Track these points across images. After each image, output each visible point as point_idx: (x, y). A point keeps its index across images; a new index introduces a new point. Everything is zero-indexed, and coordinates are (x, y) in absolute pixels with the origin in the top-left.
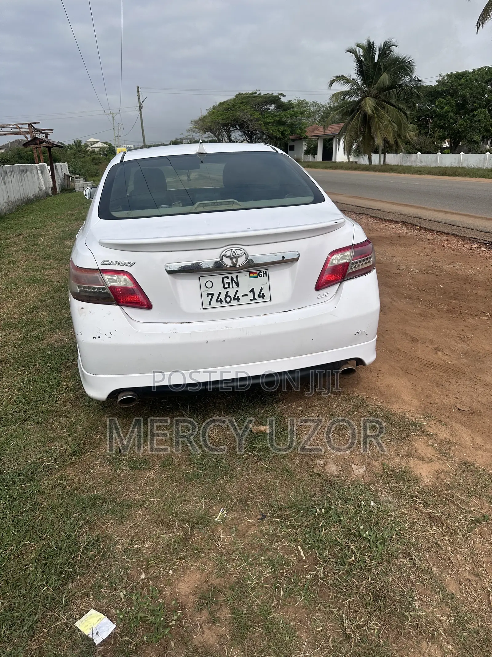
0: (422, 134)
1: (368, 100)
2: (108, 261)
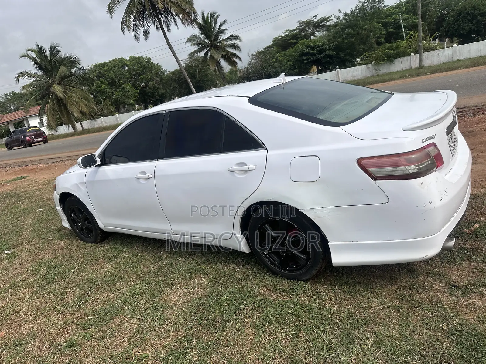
0: (98, 105)
1: (56, 87)
2: (424, 139)
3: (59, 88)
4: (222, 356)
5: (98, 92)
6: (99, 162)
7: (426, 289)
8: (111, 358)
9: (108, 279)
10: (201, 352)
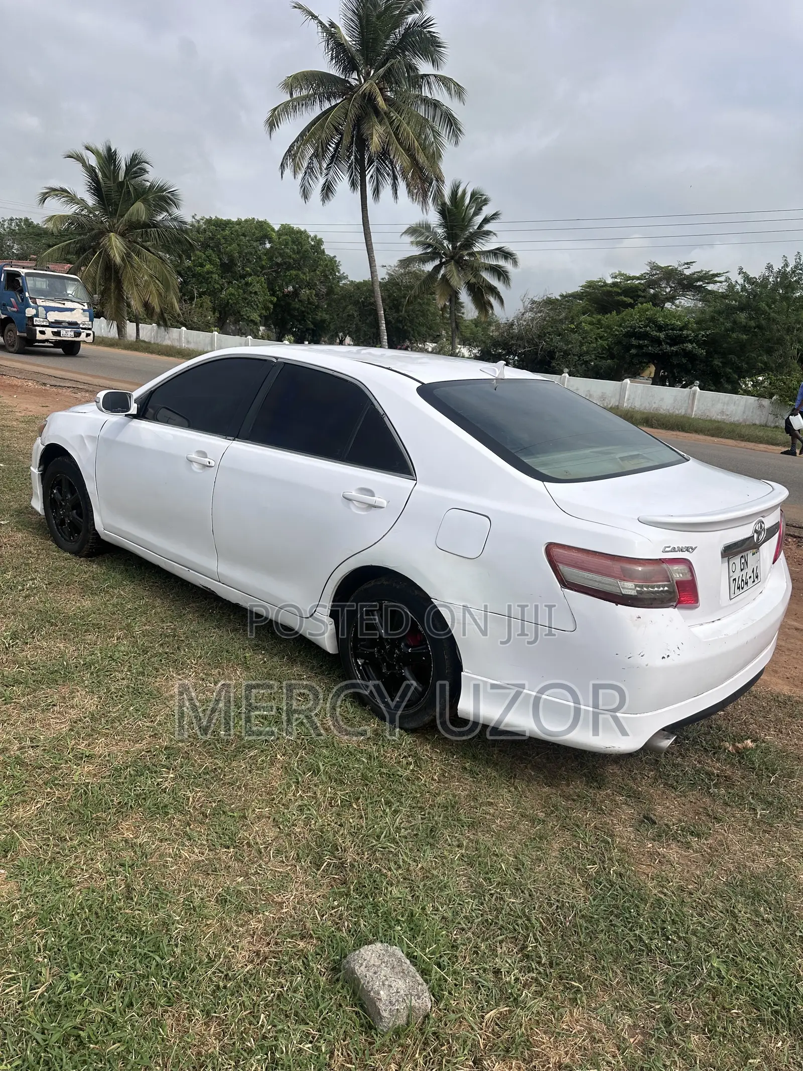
1: (113, 238)
2: (669, 547)
3: (118, 243)
4: (212, 794)
5: (194, 276)
6: (134, 409)
7: (602, 810)
8: (32, 740)
9: (75, 621)
10: (183, 778)
